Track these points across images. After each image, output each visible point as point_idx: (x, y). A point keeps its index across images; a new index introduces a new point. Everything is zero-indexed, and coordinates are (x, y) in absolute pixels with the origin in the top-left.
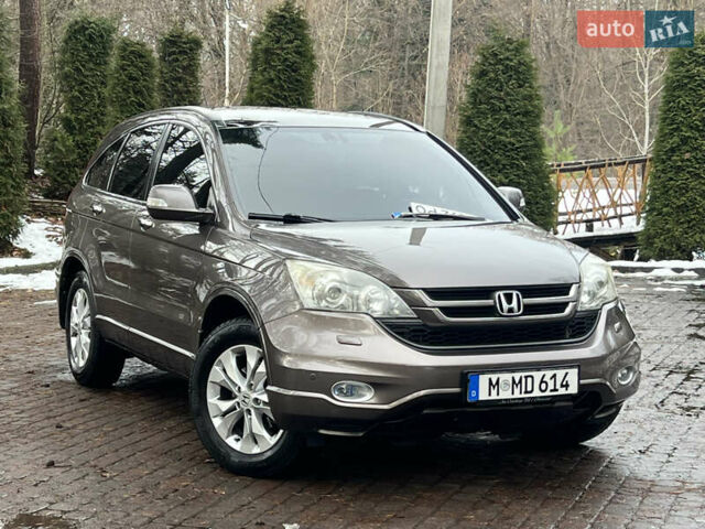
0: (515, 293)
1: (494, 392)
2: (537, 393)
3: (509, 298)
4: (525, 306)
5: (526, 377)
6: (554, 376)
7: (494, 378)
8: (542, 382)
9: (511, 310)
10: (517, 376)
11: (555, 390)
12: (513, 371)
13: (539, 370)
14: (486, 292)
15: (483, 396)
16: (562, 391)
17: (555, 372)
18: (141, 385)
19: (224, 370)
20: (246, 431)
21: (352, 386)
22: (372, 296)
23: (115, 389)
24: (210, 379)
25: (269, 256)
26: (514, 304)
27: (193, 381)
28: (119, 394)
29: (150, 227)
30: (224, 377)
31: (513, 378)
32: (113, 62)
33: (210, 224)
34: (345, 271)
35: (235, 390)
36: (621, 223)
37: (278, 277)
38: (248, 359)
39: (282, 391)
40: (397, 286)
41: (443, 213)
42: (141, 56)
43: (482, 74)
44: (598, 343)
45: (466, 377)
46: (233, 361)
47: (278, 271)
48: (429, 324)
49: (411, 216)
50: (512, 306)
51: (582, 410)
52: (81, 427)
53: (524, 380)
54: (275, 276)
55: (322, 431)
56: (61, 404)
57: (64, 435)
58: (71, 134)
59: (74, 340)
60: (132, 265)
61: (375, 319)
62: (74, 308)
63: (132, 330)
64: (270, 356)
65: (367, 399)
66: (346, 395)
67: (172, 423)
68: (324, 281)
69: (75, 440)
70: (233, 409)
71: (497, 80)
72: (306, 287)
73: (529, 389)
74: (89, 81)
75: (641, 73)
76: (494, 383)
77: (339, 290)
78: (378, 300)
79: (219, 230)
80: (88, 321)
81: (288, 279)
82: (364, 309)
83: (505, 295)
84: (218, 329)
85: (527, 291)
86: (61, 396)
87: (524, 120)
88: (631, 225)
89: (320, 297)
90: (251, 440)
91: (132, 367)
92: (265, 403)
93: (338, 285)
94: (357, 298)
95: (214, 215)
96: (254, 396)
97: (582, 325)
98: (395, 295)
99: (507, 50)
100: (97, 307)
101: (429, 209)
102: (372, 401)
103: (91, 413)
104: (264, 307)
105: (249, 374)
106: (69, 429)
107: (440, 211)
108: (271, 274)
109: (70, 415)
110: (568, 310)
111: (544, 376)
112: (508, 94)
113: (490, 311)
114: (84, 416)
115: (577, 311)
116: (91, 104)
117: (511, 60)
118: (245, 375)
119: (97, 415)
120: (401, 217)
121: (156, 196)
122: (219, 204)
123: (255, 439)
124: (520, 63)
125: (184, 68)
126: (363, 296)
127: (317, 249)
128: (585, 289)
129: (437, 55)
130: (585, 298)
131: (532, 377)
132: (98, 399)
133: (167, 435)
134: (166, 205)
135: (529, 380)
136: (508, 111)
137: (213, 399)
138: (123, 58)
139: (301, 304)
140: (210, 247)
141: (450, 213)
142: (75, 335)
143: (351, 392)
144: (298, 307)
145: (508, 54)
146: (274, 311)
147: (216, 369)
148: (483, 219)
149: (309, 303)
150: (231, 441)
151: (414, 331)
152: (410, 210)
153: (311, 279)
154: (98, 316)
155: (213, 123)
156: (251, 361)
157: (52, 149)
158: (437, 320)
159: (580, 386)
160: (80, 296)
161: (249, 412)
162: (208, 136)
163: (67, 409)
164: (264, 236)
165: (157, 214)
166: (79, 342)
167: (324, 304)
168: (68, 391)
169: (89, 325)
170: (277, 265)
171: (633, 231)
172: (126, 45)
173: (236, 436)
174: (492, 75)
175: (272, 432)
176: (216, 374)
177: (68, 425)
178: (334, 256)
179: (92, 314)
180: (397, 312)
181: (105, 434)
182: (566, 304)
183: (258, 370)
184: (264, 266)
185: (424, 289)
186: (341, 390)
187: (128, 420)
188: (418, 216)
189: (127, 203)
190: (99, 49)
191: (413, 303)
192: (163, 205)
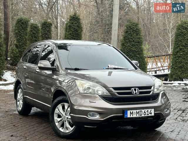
0: (137, 88)
1: (132, 115)
2: (143, 115)
3: (135, 90)
4: (140, 92)
5: (140, 111)
6: (148, 111)
7: (132, 111)
8: (144, 112)
9: (136, 93)
10: (138, 111)
11: (148, 115)
12: (137, 110)
13: (143, 109)
14: (129, 88)
15: (129, 116)
16: (150, 115)
17: (148, 110)
18: (36, 115)
19: (59, 110)
20: (65, 126)
21: (93, 114)
22: (99, 90)
23: (29, 116)
24: (55, 113)
25: (71, 79)
26: (137, 91)
27: (50, 113)
28: (30, 117)
29: (39, 72)
30: (59, 112)
31: (137, 111)
32: (29, 29)
33: (55, 71)
34: (91, 83)
35: (62, 115)
36: (164, 71)
37: (73, 85)
38: (65, 107)
39: (74, 115)
40: (105, 87)
41: (117, 68)
42: (36, 28)
43: (127, 32)
44: (159, 102)
45: (124, 111)
46: (61, 108)
47: (73, 83)
48: (114, 97)
49: (109, 68)
50: (136, 92)
51: (155, 120)
52: (20, 126)
53: (139, 112)
54: (72, 84)
55: (85, 126)
56: (15, 120)
57: (16, 128)
58: (18, 48)
59: (18, 103)
60: (34, 82)
61: (99, 96)
62: (18, 94)
63: (34, 99)
64: (71, 106)
65: (97, 117)
66: (92, 116)
67: (45, 125)
68: (86, 85)
69: (19, 129)
70: (61, 120)
71: (131, 34)
72: (81, 87)
73: (141, 114)
74: (22, 34)
75: (169, 32)
76: (132, 113)
77: (90, 88)
78: (100, 91)
79: (57, 72)
80: (22, 97)
81: (76, 85)
82: (96, 93)
83: (134, 89)
84: (57, 99)
85: (140, 88)
86: (15, 118)
87: (138, 44)
88: (167, 72)
89: (85, 90)
90: (66, 129)
91: (34, 110)
92: (70, 119)
93: (89, 86)
94: (95, 90)
95: (56, 68)
96: (67, 117)
97: (155, 97)
98: (105, 89)
99: (133, 25)
100: (24, 94)
101: (114, 66)
102: (99, 118)
103: (23, 122)
104: (69, 93)
105: (65, 111)
106: (17, 126)
107: (116, 67)
108: (71, 84)
109: (17, 123)
110: (151, 93)
111: (145, 111)
112: (133, 37)
113: (130, 93)
114: (21, 123)
115: (153, 93)
116: (23, 41)
117: (134, 28)
118: (64, 111)
119: (24, 123)
120: (106, 68)
121: (40, 63)
122: (57, 66)
123: (67, 128)
124: (137, 29)
125: (48, 31)
126: (96, 89)
127: (83, 77)
128: (156, 87)
129: (115, 27)
130: (155, 90)
131: (142, 111)
132: (24, 118)
133: (43, 128)
134: (43, 66)
135: (141, 112)
136: (134, 42)
137: (56, 118)
138: (31, 28)
139: (79, 92)
140: (55, 77)
141: (119, 67)
142: (19, 101)
143: (93, 116)
144: (79, 93)
145: (133, 27)
146: (72, 94)
147: (57, 109)
148: (128, 69)
149: (82, 91)
150: (61, 129)
151: (110, 99)
152: (108, 67)
153: (82, 85)
154: (25, 96)
155: (56, 44)
156: (66, 107)
157: (12, 52)
158: (116, 96)
159: (155, 113)
160: (20, 91)
161: (65, 121)
162: (54, 48)
163: (16, 121)
164: (70, 74)
165: (41, 68)
166: (20, 103)
167: (85, 92)
168: (17, 116)
169: (22, 98)
170: (73, 81)
171: (167, 73)
172: (32, 25)
173: (62, 128)
174: (129, 32)
175: (72, 126)
176: (56, 111)
177: (17, 125)
178: (88, 79)
179: (23, 95)
180: (105, 94)
181: (27, 128)
182: (151, 92)
183: (68, 110)
184: (69, 82)
185: (112, 88)
186: (90, 115)
187: (33, 124)
188: (111, 68)
189: (32, 66)
190: (25, 26)
191: (109, 91)
192: (42, 66)
